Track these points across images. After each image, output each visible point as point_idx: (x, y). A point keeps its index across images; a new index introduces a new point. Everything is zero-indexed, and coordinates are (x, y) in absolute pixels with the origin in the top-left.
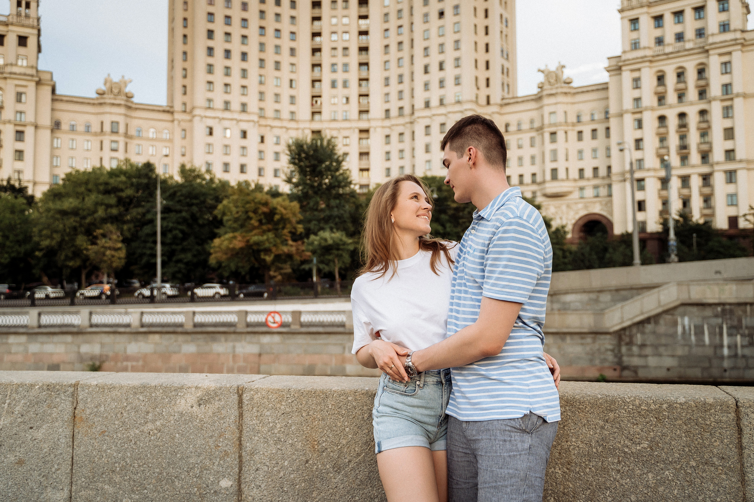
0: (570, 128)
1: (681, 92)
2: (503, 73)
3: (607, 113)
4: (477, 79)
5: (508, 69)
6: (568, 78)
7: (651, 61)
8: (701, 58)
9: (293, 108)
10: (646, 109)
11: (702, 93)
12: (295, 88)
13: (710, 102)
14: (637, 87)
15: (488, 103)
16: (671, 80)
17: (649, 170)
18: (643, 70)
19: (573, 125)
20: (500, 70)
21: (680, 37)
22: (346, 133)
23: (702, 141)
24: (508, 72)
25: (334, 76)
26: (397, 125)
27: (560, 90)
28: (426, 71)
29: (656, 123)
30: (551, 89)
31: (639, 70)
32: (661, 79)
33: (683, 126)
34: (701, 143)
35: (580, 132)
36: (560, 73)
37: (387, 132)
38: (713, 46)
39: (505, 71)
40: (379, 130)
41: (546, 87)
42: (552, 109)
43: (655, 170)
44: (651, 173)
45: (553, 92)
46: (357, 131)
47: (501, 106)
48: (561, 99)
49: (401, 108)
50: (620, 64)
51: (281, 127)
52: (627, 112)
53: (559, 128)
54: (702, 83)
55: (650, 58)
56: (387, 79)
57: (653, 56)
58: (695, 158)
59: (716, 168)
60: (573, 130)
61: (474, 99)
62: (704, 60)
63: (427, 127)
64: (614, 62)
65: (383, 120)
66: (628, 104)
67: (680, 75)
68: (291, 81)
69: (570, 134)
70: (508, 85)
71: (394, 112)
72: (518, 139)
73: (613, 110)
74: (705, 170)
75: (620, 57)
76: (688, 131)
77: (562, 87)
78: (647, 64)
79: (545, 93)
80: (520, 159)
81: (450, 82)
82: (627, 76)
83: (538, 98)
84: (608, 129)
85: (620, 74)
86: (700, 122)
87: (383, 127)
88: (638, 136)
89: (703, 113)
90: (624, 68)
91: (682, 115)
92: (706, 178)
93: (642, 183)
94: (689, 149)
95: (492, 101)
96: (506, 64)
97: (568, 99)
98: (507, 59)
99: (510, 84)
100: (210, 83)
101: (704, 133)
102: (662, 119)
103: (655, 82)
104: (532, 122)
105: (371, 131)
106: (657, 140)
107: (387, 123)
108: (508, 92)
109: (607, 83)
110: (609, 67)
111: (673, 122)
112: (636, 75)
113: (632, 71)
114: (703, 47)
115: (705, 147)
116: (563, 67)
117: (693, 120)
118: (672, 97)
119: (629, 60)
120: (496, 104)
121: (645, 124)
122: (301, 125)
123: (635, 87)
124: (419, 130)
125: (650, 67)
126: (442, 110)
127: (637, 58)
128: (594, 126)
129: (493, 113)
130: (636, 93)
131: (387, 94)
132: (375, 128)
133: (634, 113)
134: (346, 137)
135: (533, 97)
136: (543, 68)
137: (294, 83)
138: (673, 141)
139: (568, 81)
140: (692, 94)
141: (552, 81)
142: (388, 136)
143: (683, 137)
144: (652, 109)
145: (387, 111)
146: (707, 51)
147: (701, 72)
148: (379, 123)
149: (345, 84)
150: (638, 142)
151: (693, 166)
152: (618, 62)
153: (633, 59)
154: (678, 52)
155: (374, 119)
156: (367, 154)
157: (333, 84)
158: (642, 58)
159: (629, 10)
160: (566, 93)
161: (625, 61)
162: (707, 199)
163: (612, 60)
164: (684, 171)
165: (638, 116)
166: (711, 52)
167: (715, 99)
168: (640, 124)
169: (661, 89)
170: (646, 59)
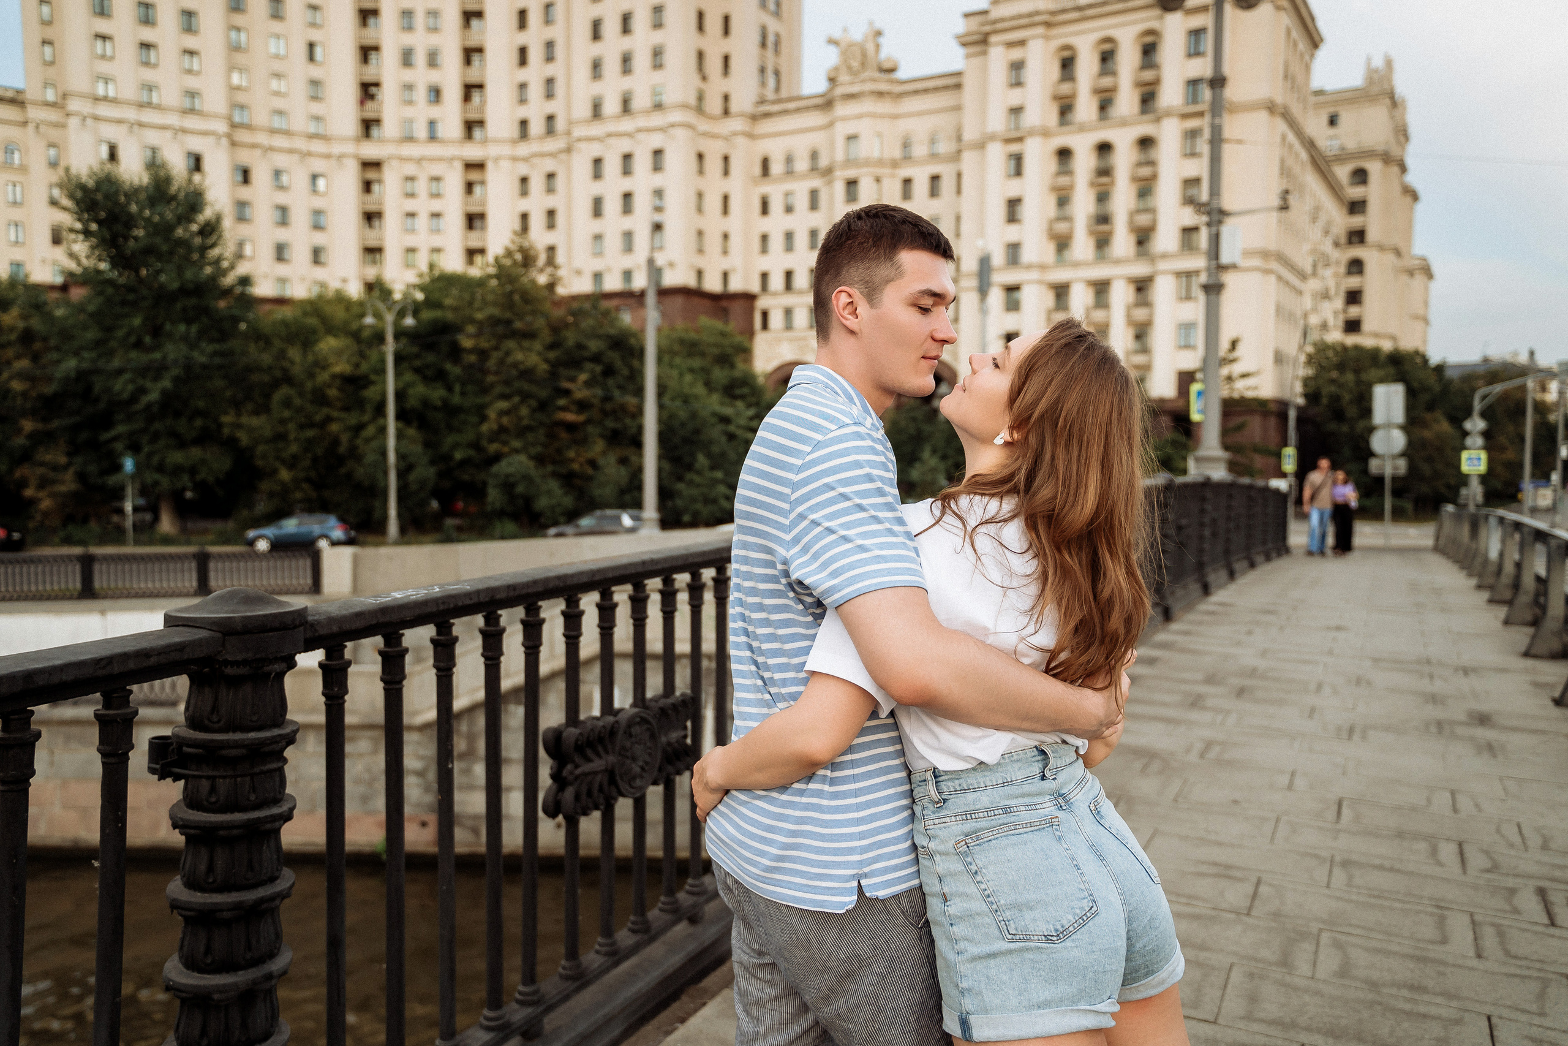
0: (887, 171)
1: (1107, 95)
2: (763, 45)
3: (959, 139)
4: (701, 55)
5: (777, 35)
6: (888, 59)
7: (1048, 25)
8: (1148, 21)
9: (316, 108)
10: (1032, 132)
11: (1148, 99)
12: (321, 64)
13: (1158, 120)
14: (1018, 84)
15: (726, 112)
16: (1087, 66)
17: (1029, 267)
18: (1030, 45)
19: (895, 164)
20: (756, 38)
22: (436, 169)
23: (1141, 207)
24: (777, 44)
25: (408, 39)
26: (542, 155)
27: (869, 87)
28: (596, 35)
29: (1052, 165)
30: (852, 83)
31: (1022, 43)
32: (1067, 64)
33: (1104, 172)
34: (1139, 211)
35: (907, 182)
36: (870, 47)
37: (523, 170)
39: (771, 39)
40: (505, 164)
41: (844, 78)
42: (850, 128)
43: (1042, 267)
44: (1034, 275)
45: (855, 89)
46: (459, 166)
47: (754, 118)
48: (868, 105)
49: (550, 118)
50: (987, 28)
51: (291, 151)
52: (992, 137)
53: (864, 170)
54: (1148, 75)
55: (1049, 18)
56: (523, 52)
57: (1053, 13)
58: (1122, 242)
59: (1162, 265)
60: (893, 176)
61: (692, 101)
62: (1154, 24)
63: (598, 162)
64: (974, 24)
65: (514, 142)
66: (997, 122)
67: (1107, 57)
68: (311, 46)
69: (886, 182)
70: (777, 73)
71: (537, 127)
72: (787, 194)
73: (969, 135)
74: (1140, 269)
75: (985, 12)
76: (1112, 183)
77: (874, 80)
78: (1040, 30)
79: (839, 91)
80: (789, 236)
81: (642, 61)
82: (998, 57)
83: (826, 103)
84: (959, 175)
85: (984, 53)
86: (1140, 164)
87: (515, 159)
88: (1013, 194)
89: (1146, 143)
90: (993, 39)
91: (1104, 149)
92: (1142, 286)
93: (1016, 295)
94: (1112, 224)
95: (734, 107)
96: (773, 26)
97: (884, 107)
98: (777, 14)
99: (784, 71)
100: (146, 46)
101: (1145, 188)
102: (1064, 154)
103: (1055, 71)
104: (814, 156)
105: (490, 166)
106: (1052, 201)
107: (523, 149)
108: (777, 89)
109: (959, 74)
110: (967, 35)
111: (1084, 162)
112: (1016, 54)
113: (1011, 45)
115: (1143, 220)
116: (879, 33)
117: (1124, 159)
118: (1086, 108)
119: (1003, 20)
120: (742, 115)
121: (1030, 165)
122: (337, 149)
123: (1013, 82)
124: (581, 166)
125: (1047, 38)
126: (627, 125)
127: (1020, 16)
128: (935, 169)
129: (735, 134)
130: (1015, 97)
131: (523, 86)
132: (497, 159)
133: (1008, 141)
134: (437, 179)
135: (819, 101)
136: (837, 34)
137: (318, 52)
138: (1083, 204)
139: (887, 66)
140: (1127, 101)
141: (855, 64)
142: (524, 180)
143: (1103, 197)
144: (1045, 133)
145: (524, 123)
147: (1149, 51)
148: (506, 150)
149: (433, 60)
150: (1013, 205)
151: (1118, 262)
152: (983, 24)
153: (1013, 18)
154: (1104, 3)
155: (497, 141)
156: (482, 216)
157: (407, 58)
158: (1030, 15)
160: (880, 94)
161: (995, 22)
162: (1141, 333)
163: (971, 18)
164: (1100, 272)
165: (1014, 148)
167: (1168, 114)
168: (1018, 166)
169: (1066, 88)
170: (1038, 19)
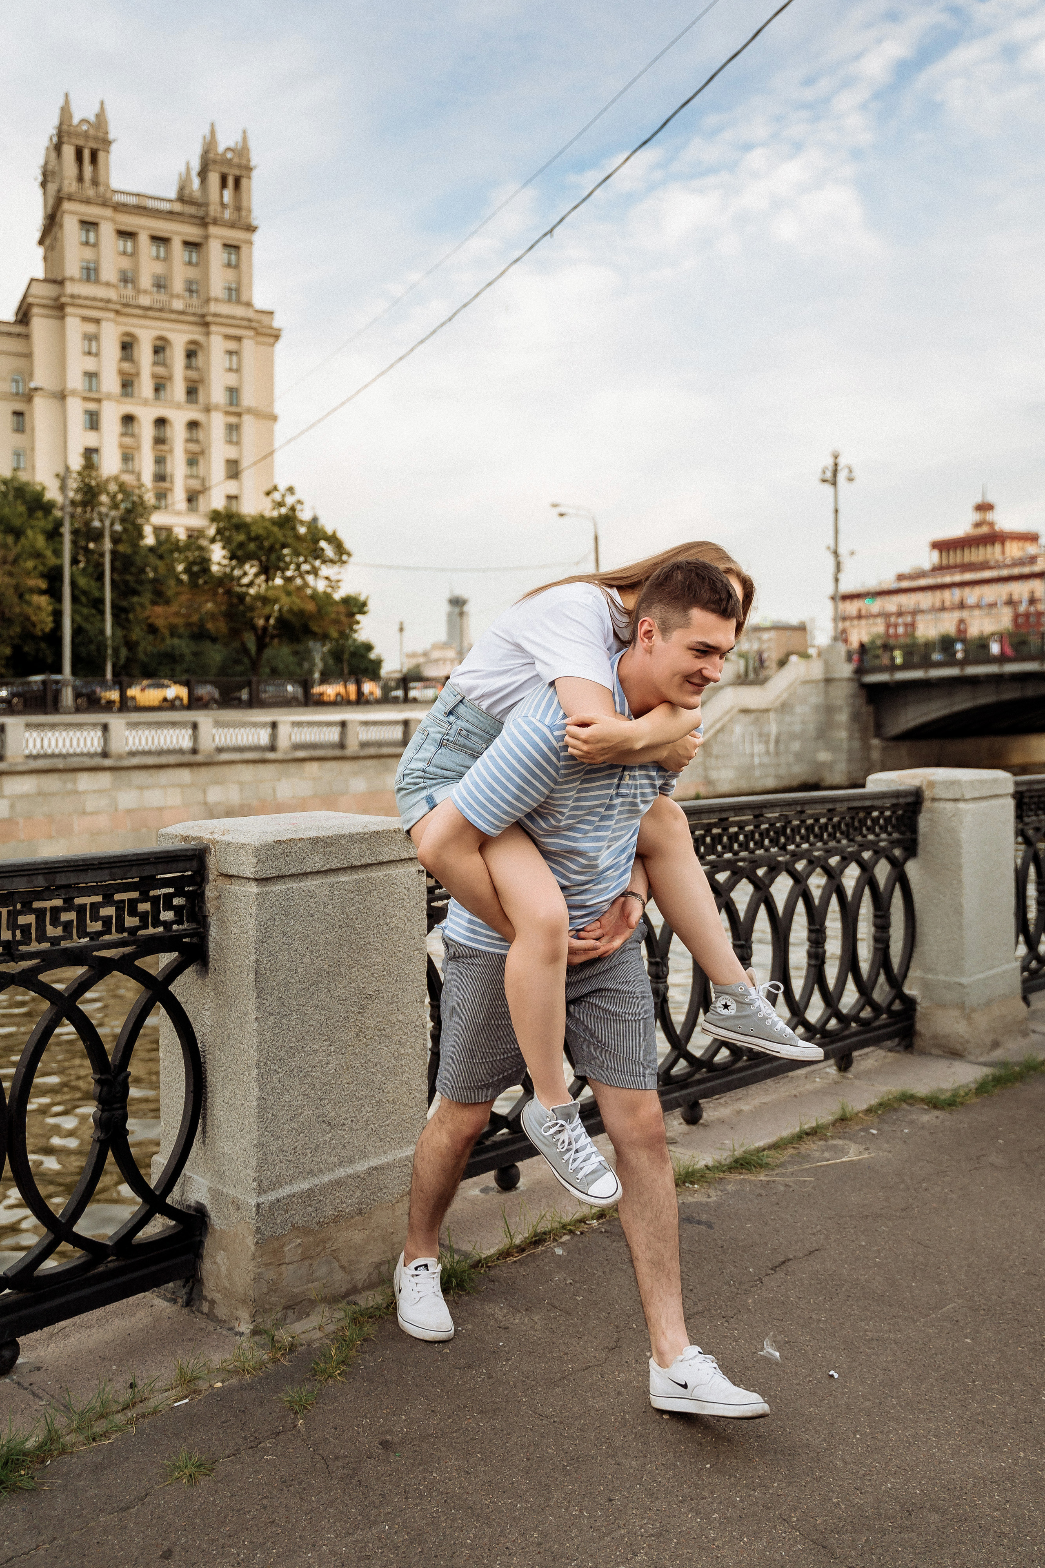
1: (160, 380)
3: (16, 383)
7: (117, 312)
8: (195, 334)
10: (105, 397)
11: (193, 392)
13: (205, 410)
14: (92, 353)
16: (145, 354)
18: (104, 324)
21: (161, 284)
23: (192, 473)
29: (119, 426)
31: (97, 321)
32: (127, 347)
33: (161, 441)
34: (190, 476)
38: (219, 320)
50: (62, 299)
52: (73, 393)
54: (193, 374)
55: (118, 307)
57: (120, 304)
58: (178, 498)
62: (199, 338)
64: (50, 291)
66: (76, 380)
67: (160, 350)
73: (41, 383)
76: (169, 451)
78: (111, 315)
82: (74, 327)
85: (63, 319)
86: (189, 440)
88: (92, 444)
89: (193, 425)
90: (69, 310)
91: (161, 422)
94: (172, 482)
101: (195, 460)
102: (128, 420)
103: (118, 350)
106: (119, 456)
111: (146, 431)
112: (91, 328)
113: (85, 319)
114: (203, 316)
115: (195, 484)
117: (178, 433)
118: (146, 386)
119: (79, 297)
121: (105, 424)
123: (88, 350)
125: (114, 321)
127: (95, 299)
130: (90, 364)
133: (85, 399)
138: (146, 463)
140: (178, 389)
143: (160, 461)
144: (115, 400)
146: (207, 325)
147: (192, 355)
150: (90, 452)
151: (179, 513)
152: (58, 294)
153: (88, 298)
154: (161, 310)
158: (103, 300)
159: (82, 202)
161: (71, 296)
164: (164, 520)
165: (92, 406)
166: (213, 328)
167: (214, 408)
168: (93, 422)
169: (127, 367)
170: (111, 306)
